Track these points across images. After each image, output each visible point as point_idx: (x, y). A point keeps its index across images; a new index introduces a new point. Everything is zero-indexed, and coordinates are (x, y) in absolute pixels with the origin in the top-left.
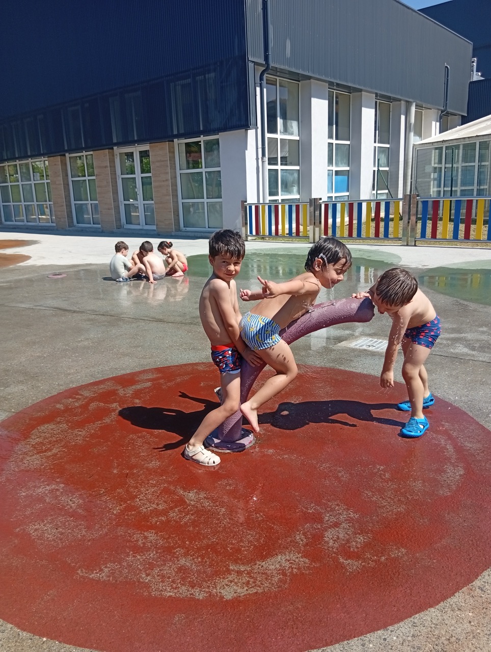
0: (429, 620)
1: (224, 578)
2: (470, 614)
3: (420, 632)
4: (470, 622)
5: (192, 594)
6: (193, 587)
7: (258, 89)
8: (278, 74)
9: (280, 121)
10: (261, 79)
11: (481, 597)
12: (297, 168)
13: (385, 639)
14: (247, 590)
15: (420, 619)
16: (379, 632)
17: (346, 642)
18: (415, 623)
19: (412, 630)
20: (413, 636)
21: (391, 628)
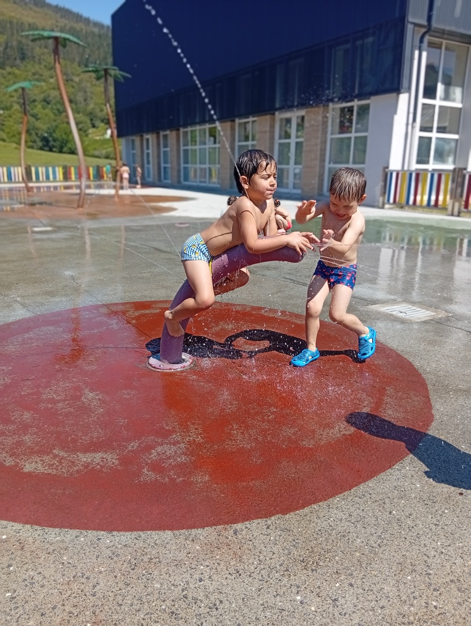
0: (155, 539)
1: (40, 457)
2: (198, 547)
3: (135, 545)
4: (189, 553)
5: (5, 461)
6: (11, 456)
7: (417, 53)
8: (445, 36)
9: (440, 88)
10: (421, 41)
11: (227, 538)
12: (456, 137)
13: (100, 539)
14: (45, 470)
15: (148, 535)
16: (102, 532)
17: (66, 530)
18: (140, 537)
19: (130, 541)
20: (125, 546)
21: (115, 533)
